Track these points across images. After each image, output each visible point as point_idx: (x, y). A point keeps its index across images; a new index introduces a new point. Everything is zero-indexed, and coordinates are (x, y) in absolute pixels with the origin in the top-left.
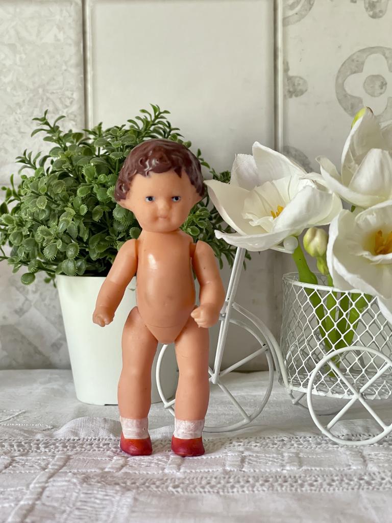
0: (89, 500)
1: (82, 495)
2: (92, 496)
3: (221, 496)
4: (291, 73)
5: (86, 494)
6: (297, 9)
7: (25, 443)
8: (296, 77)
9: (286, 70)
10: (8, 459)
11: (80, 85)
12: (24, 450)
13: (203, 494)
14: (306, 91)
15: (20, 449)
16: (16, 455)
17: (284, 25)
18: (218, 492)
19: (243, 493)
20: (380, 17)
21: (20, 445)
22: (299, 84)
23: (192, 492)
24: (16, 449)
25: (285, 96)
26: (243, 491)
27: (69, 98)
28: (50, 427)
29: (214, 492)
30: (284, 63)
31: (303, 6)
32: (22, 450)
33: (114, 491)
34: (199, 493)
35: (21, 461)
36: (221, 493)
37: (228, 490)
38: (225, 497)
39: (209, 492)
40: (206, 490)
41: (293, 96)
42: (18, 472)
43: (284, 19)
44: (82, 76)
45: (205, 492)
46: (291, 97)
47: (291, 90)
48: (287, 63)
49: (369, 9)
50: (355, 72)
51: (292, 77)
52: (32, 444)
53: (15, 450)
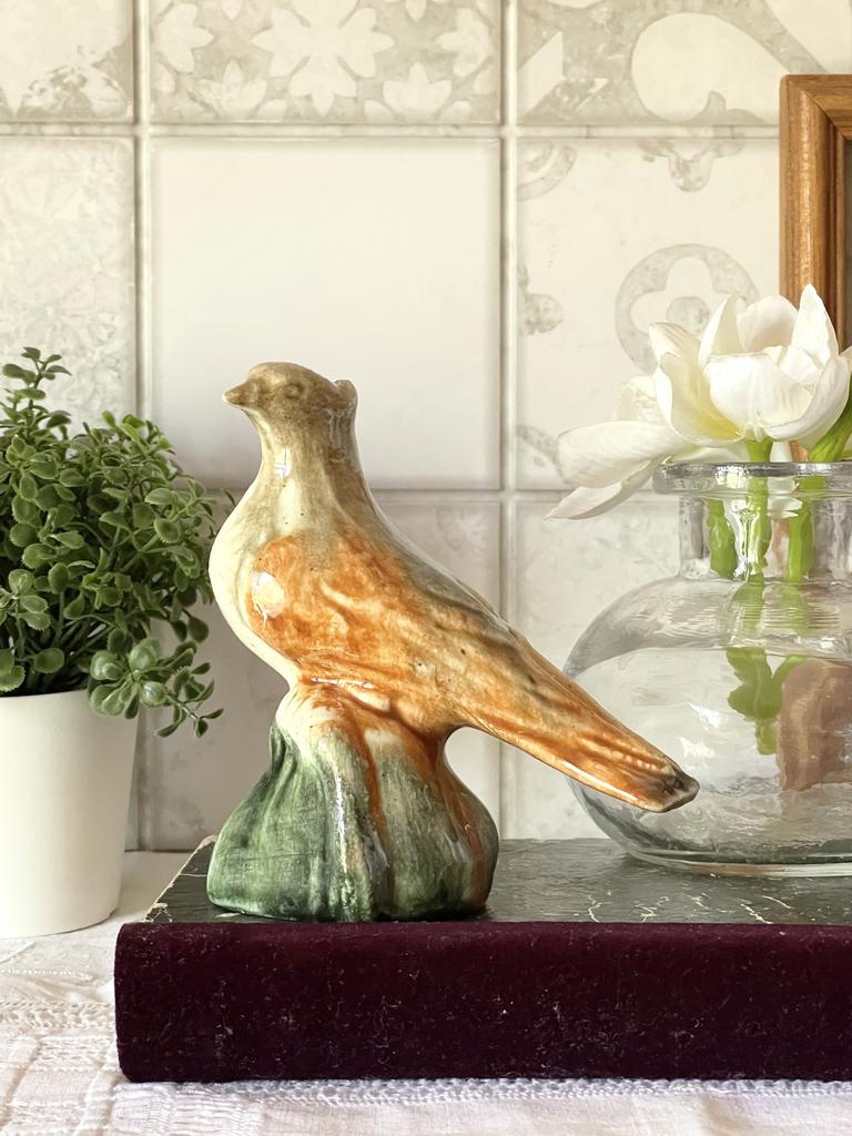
0: (190, 1120)
1: (178, 1114)
2: (195, 1113)
3: (405, 1107)
4: (531, 289)
5: (184, 1110)
6: (544, 170)
7: (55, 1012)
8: (540, 296)
9: (523, 283)
10: (31, 1043)
11: (128, 301)
12: (54, 1026)
13: (376, 1104)
14: (560, 322)
15: (47, 1021)
16: (42, 1033)
17: (520, 199)
18: (400, 1102)
19: (442, 1102)
20: (698, 189)
21: (44, 1016)
22: (546, 309)
23: (357, 1102)
24: (40, 1022)
25: (520, 333)
26: (442, 1099)
27: (106, 326)
28: (88, 978)
29: (393, 1101)
30: (518, 271)
31: (555, 164)
32: (51, 1025)
33: (229, 1104)
34: (369, 1104)
35: (55, 1046)
36: (406, 1103)
37: (416, 1097)
38: (412, 1109)
39: (386, 1101)
40: (381, 1098)
41: (537, 332)
42: (55, 1069)
43: (520, 188)
44: (133, 284)
45: (379, 1102)
46: (532, 333)
47: (532, 320)
48: (526, 270)
49: (678, 175)
50: (651, 291)
51: (534, 295)
52: (66, 1014)
53: (39, 1025)
